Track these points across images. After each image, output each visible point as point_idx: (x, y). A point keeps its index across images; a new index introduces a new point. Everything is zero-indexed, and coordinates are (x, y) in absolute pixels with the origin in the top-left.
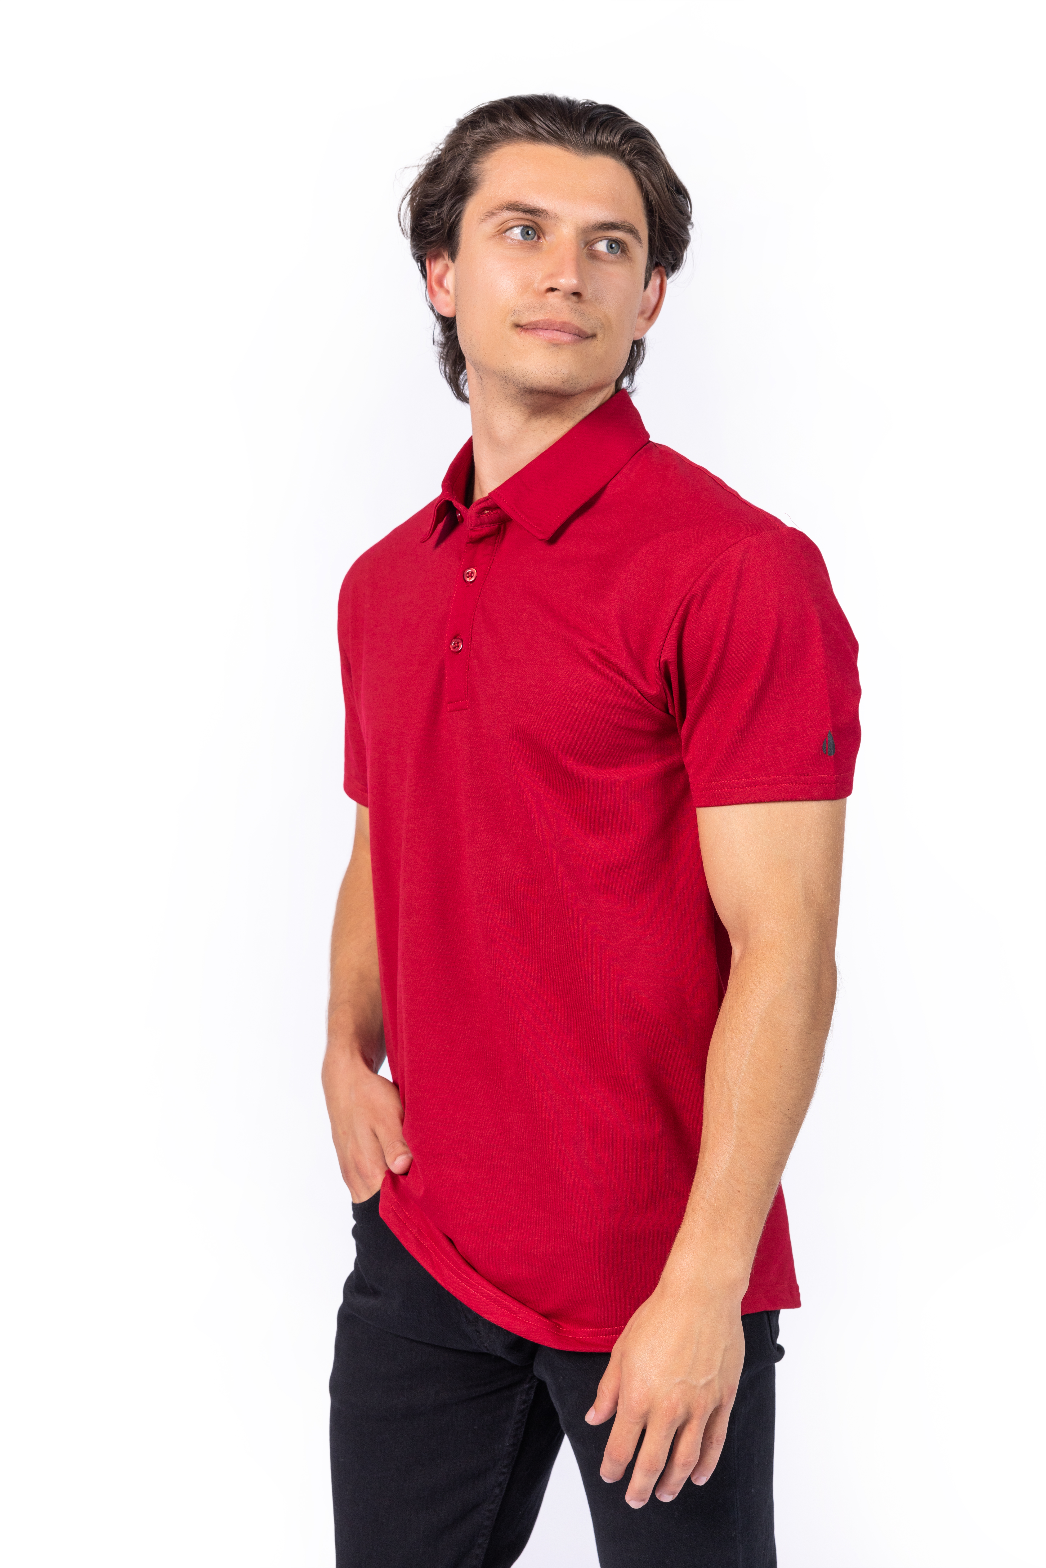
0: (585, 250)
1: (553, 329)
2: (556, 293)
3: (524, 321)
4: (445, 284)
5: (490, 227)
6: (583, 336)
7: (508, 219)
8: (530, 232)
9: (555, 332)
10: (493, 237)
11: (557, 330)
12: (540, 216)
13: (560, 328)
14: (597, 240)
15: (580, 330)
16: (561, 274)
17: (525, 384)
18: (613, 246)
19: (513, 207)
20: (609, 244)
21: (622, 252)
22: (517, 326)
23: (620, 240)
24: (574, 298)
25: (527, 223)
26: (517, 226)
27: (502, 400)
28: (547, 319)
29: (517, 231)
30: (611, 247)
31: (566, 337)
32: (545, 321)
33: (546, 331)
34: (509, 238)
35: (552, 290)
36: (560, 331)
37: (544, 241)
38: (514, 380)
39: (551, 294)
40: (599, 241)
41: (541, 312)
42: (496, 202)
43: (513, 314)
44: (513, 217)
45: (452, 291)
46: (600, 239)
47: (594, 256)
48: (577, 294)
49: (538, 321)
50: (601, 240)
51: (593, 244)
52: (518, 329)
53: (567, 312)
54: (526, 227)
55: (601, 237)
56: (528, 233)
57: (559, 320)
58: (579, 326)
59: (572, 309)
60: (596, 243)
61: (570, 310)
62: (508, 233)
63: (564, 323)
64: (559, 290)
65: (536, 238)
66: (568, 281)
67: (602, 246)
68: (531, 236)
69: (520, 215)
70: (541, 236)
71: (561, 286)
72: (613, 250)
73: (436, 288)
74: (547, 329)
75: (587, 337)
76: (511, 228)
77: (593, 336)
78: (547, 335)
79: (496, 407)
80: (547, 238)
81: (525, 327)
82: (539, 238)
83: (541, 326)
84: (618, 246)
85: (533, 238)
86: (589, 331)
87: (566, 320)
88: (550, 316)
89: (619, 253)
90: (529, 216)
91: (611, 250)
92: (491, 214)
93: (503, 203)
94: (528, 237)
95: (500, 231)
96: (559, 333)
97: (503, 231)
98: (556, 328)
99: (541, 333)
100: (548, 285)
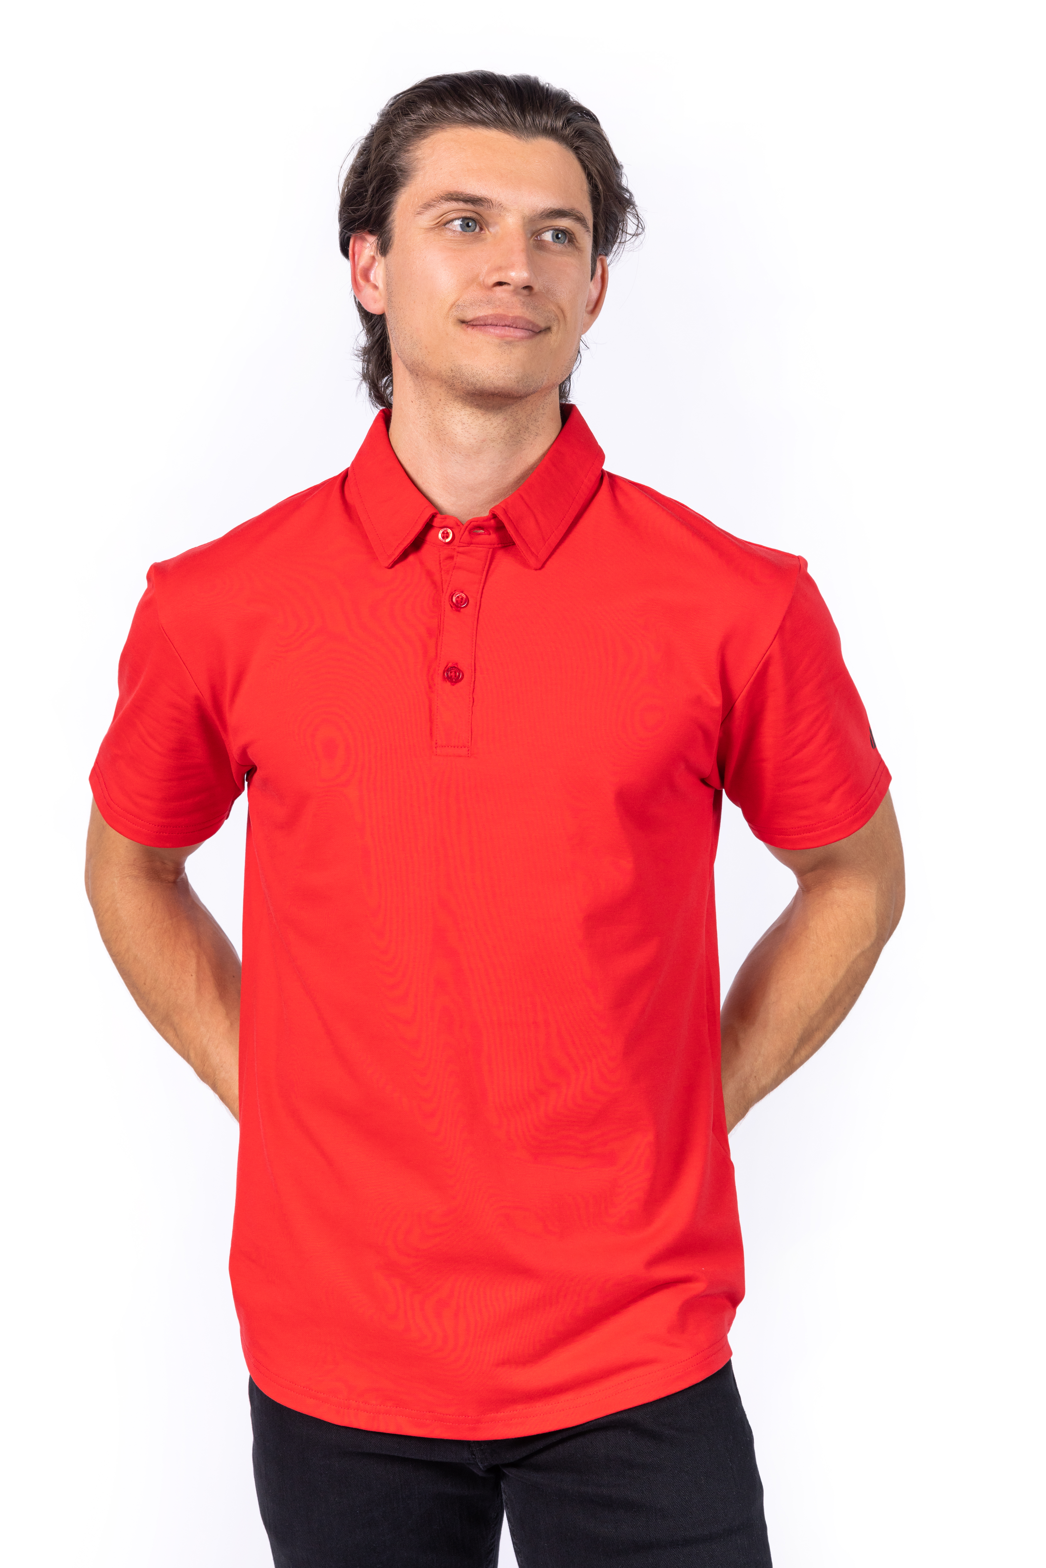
0: (531, 241)
1: (504, 324)
2: (505, 287)
3: (469, 315)
4: (372, 278)
5: (427, 219)
6: (538, 331)
7: (447, 211)
8: (470, 224)
9: (507, 328)
10: (432, 229)
11: (509, 326)
12: (482, 205)
13: (512, 323)
14: (544, 230)
15: (534, 325)
16: (512, 267)
17: (476, 384)
18: (560, 236)
19: (453, 197)
20: (555, 234)
21: (569, 241)
22: (463, 322)
23: (568, 230)
24: (525, 292)
25: (468, 214)
26: (458, 219)
27: (451, 402)
28: (498, 315)
29: (458, 223)
30: (557, 237)
31: (519, 333)
32: (495, 316)
33: (497, 328)
34: (450, 229)
35: (500, 284)
36: (512, 327)
37: (487, 232)
38: (463, 380)
39: (498, 288)
40: (545, 232)
41: (489, 306)
42: (432, 194)
43: (456, 309)
44: (453, 208)
45: (380, 284)
46: (546, 229)
47: (540, 245)
48: (528, 288)
49: (486, 316)
50: (548, 231)
51: (540, 234)
52: (464, 325)
53: (519, 306)
54: (464, 219)
55: (548, 227)
56: (468, 225)
57: (511, 315)
58: (532, 320)
59: (523, 303)
60: (543, 233)
61: (522, 304)
62: (447, 226)
63: (516, 318)
64: (509, 284)
65: (477, 229)
66: (518, 275)
67: (548, 236)
68: (472, 228)
69: (461, 205)
70: (484, 227)
71: (512, 279)
72: (560, 240)
73: (361, 281)
74: (497, 325)
75: (540, 332)
76: (452, 220)
77: (548, 329)
78: (498, 331)
79: (445, 411)
80: (491, 229)
81: (471, 323)
82: (481, 229)
83: (490, 321)
84: (564, 236)
85: (475, 230)
86: (543, 325)
87: (519, 315)
88: (500, 311)
89: (566, 242)
90: (470, 206)
91: (557, 240)
92: (428, 206)
93: (441, 193)
94: (468, 229)
95: (440, 223)
96: (512, 329)
97: (443, 224)
98: (508, 323)
99: (491, 330)
100: (496, 278)
